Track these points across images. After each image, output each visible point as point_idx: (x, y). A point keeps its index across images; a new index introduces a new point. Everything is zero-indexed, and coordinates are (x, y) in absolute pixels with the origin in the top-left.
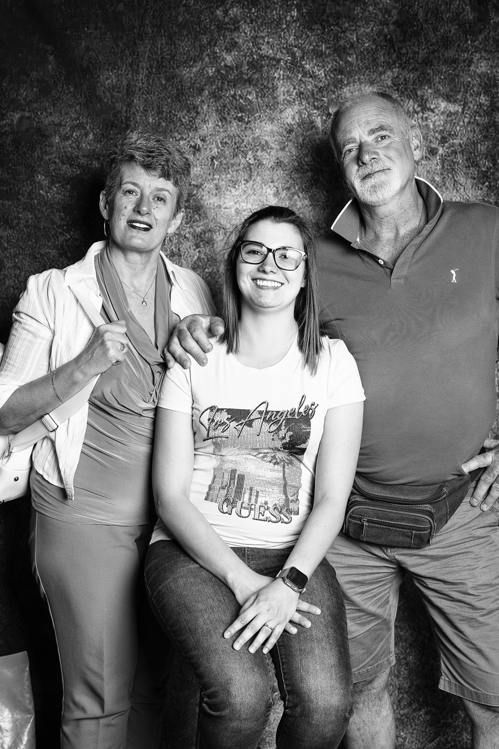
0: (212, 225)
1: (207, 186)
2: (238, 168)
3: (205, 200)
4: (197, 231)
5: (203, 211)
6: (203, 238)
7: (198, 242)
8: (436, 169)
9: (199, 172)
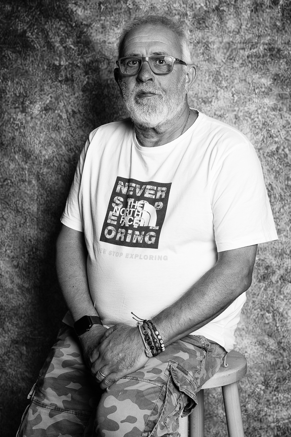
0: (98, 57)
1: (96, 25)
2: (120, 11)
3: (93, 37)
4: (86, 61)
5: (92, 45)
6: (91, 66)
7: (87, 70)
8: (278, 16)
9: (88, 14)
